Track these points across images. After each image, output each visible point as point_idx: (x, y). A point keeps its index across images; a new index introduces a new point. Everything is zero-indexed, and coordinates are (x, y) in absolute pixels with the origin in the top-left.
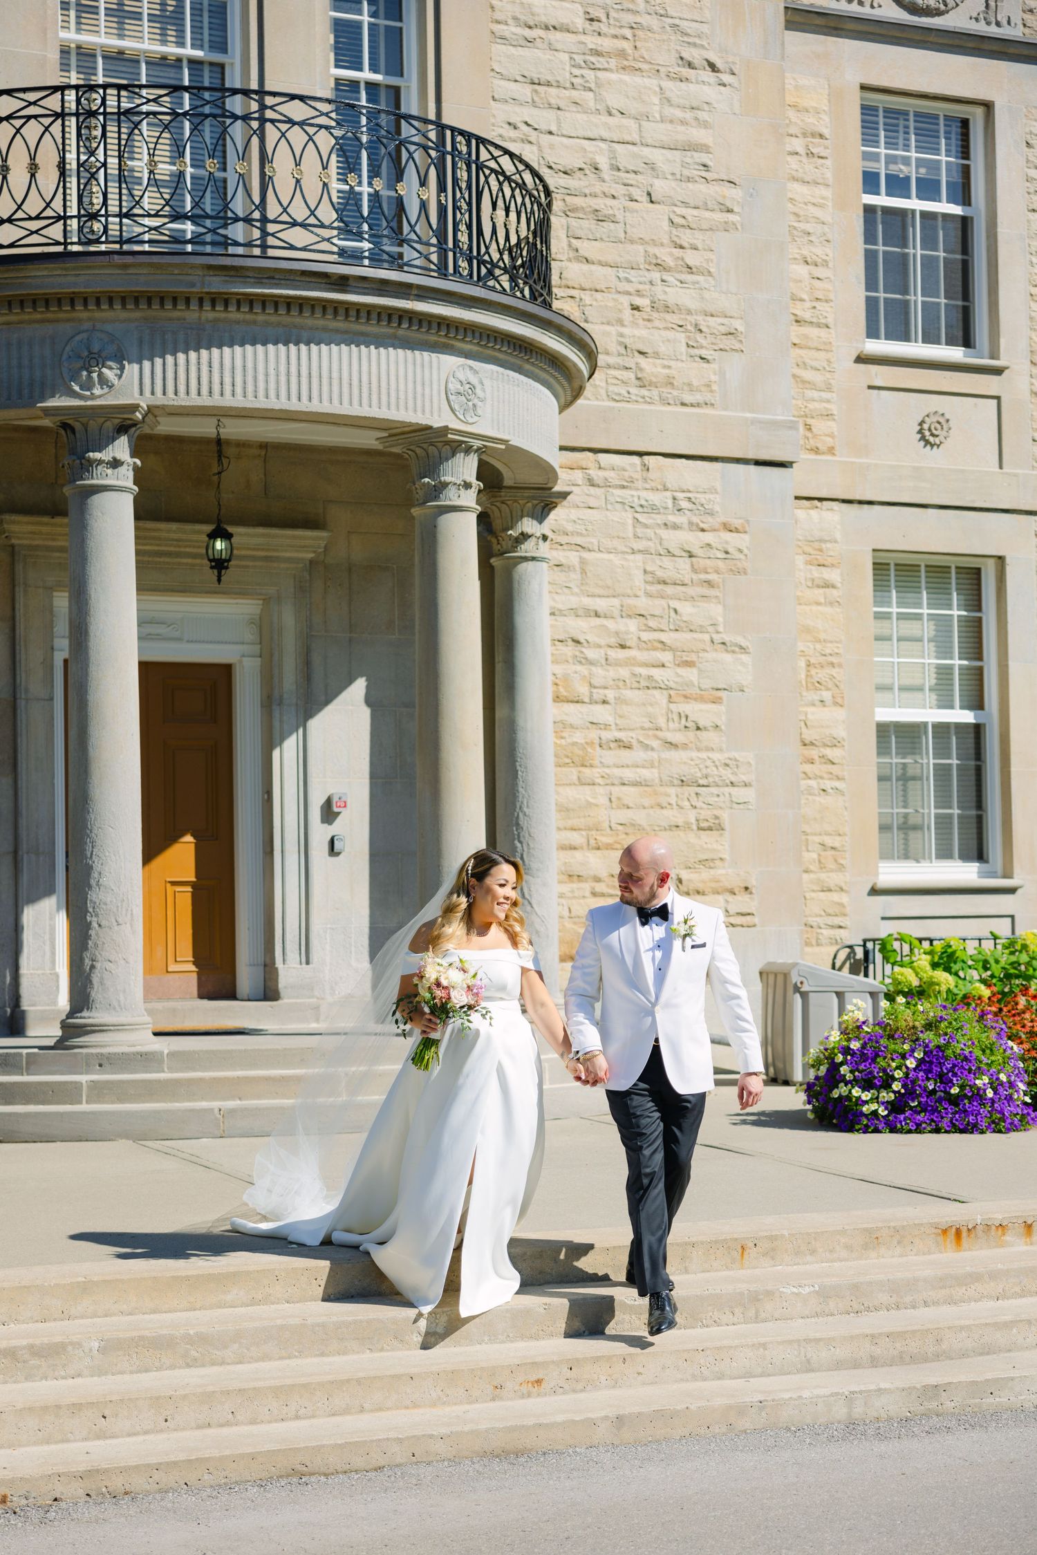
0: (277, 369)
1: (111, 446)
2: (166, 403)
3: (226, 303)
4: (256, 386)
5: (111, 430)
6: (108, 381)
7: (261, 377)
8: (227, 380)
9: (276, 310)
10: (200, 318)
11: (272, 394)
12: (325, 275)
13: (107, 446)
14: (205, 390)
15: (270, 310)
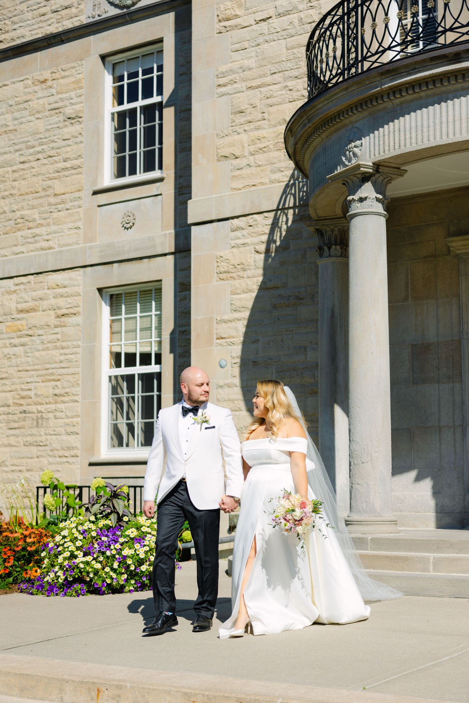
0: (434, 122)
1: (360, 190)
2: (380, 159)
3: (400, 91)
4: (422, 136)
5: (358, 181)
6: (356, 154)
7: (425, 130)
8: (408, 136)
9: (427, 86)
10: (393, 104)
11: (432, 138)
12: (444, 57)
13: (358, 191)
14: (397, 147)
15: (424, 88)
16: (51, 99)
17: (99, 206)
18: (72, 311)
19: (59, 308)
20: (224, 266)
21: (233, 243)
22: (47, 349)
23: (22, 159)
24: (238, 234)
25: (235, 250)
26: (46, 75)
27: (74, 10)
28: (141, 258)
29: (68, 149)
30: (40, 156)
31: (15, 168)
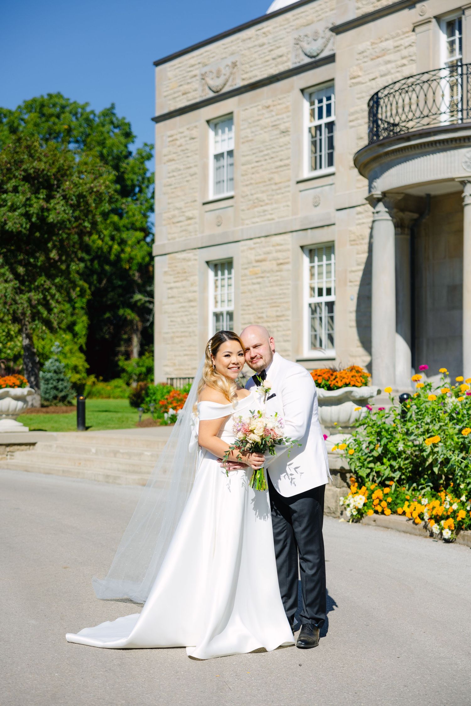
2: (384, 190)
6: (375, 187)
16: (273, 119)
17: (301, 191)
18: (286, 261)
19: (278, 259)
20: (353, 237)
21: (358, 222)
22: (272, 286)
23: (257, 159)
24: (360, 216)
25: (358, 227)
26: (269, 102)
27: (284, 58)
28: (322, 227)
29: (282, 153)
30: (267, 157)
31: (253, 165)
